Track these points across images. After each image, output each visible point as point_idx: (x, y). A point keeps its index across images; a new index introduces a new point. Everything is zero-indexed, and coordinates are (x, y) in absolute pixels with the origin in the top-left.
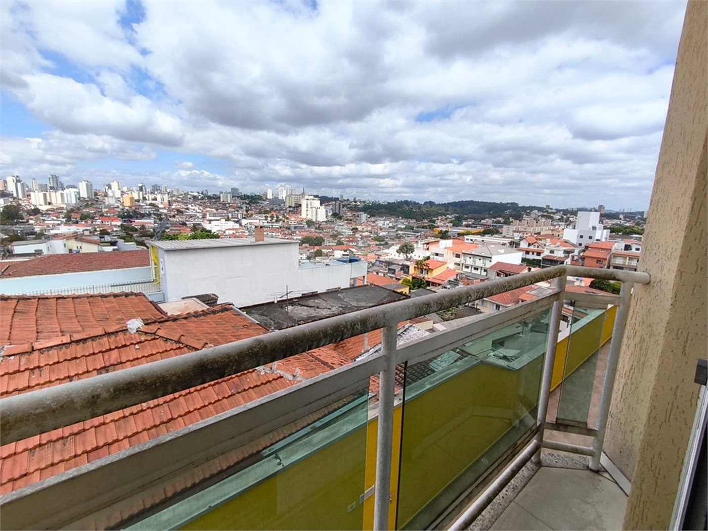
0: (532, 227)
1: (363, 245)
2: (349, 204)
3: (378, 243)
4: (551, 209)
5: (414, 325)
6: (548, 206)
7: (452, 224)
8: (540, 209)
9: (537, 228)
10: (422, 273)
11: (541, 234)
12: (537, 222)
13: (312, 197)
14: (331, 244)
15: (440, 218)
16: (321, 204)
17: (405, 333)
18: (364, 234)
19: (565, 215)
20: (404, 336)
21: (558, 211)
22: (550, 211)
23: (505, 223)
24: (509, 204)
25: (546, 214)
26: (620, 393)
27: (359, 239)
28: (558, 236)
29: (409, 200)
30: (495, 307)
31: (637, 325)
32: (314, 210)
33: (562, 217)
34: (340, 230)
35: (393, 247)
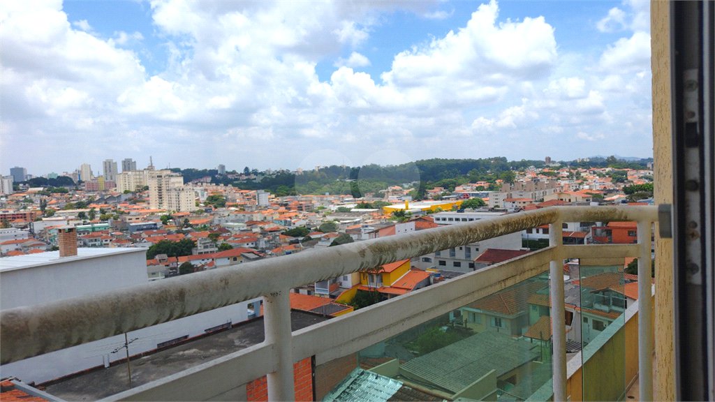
0: (530, 191)
1: (268, 246)
2: (236, 179)
3: (293, 239)
4: (554, 162)
5: (368, 371)
6: (548, 159)
7: (411, 198)
8: (538, 164)
9: (537, 192)
10: (373, 281)
11: (545, 200)
12: (536, 184)
13: (169, 172)
14: (209, 250)
15: (390, 190)
16: (186, 182)
17: (354, 387)
18: (267, 227)
19: (574, 169)
20: (352, 392)
21: (563, 164)
22: (551, 165)
23: (491, 188)
24: (492, 159)
25: (546, 170)
26: (664, 390)
27: (259, 236)
28: (570, 200)
29: (339, 165)
30: (493, 322)
31: (667, 283)
32: (174, 194)
33: (571, 173)
34: (224, 224)
35: (320, 243)
